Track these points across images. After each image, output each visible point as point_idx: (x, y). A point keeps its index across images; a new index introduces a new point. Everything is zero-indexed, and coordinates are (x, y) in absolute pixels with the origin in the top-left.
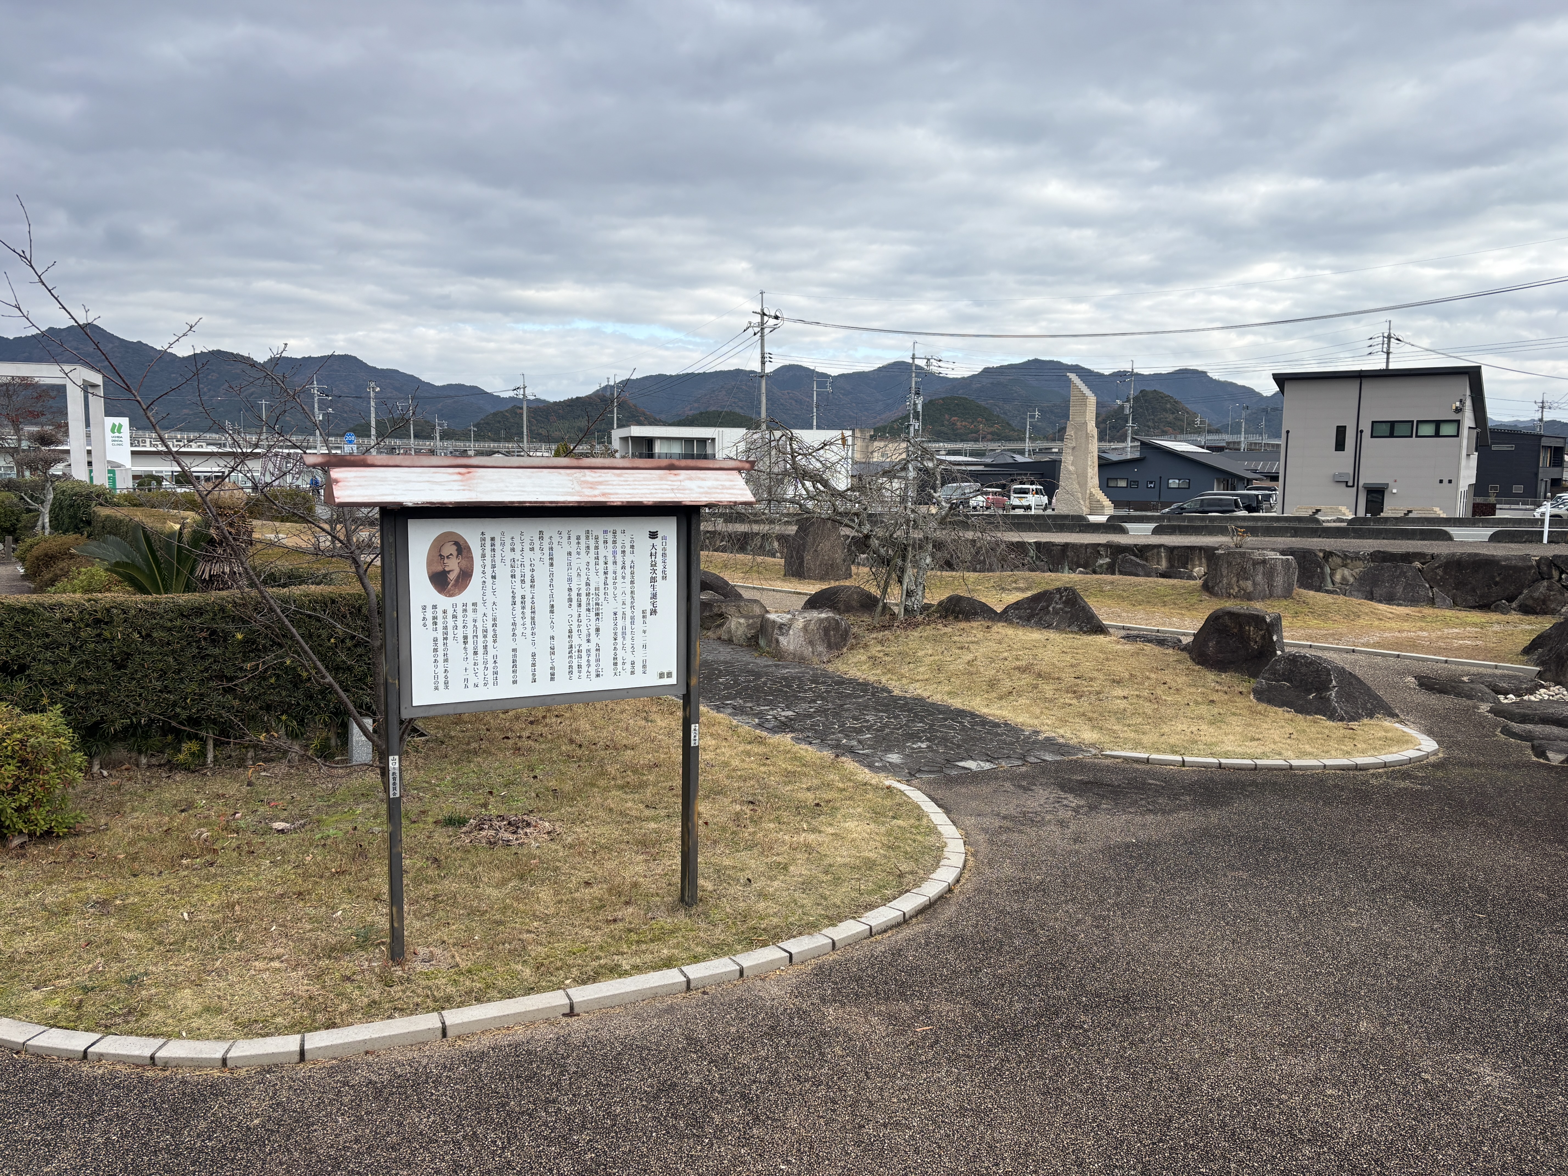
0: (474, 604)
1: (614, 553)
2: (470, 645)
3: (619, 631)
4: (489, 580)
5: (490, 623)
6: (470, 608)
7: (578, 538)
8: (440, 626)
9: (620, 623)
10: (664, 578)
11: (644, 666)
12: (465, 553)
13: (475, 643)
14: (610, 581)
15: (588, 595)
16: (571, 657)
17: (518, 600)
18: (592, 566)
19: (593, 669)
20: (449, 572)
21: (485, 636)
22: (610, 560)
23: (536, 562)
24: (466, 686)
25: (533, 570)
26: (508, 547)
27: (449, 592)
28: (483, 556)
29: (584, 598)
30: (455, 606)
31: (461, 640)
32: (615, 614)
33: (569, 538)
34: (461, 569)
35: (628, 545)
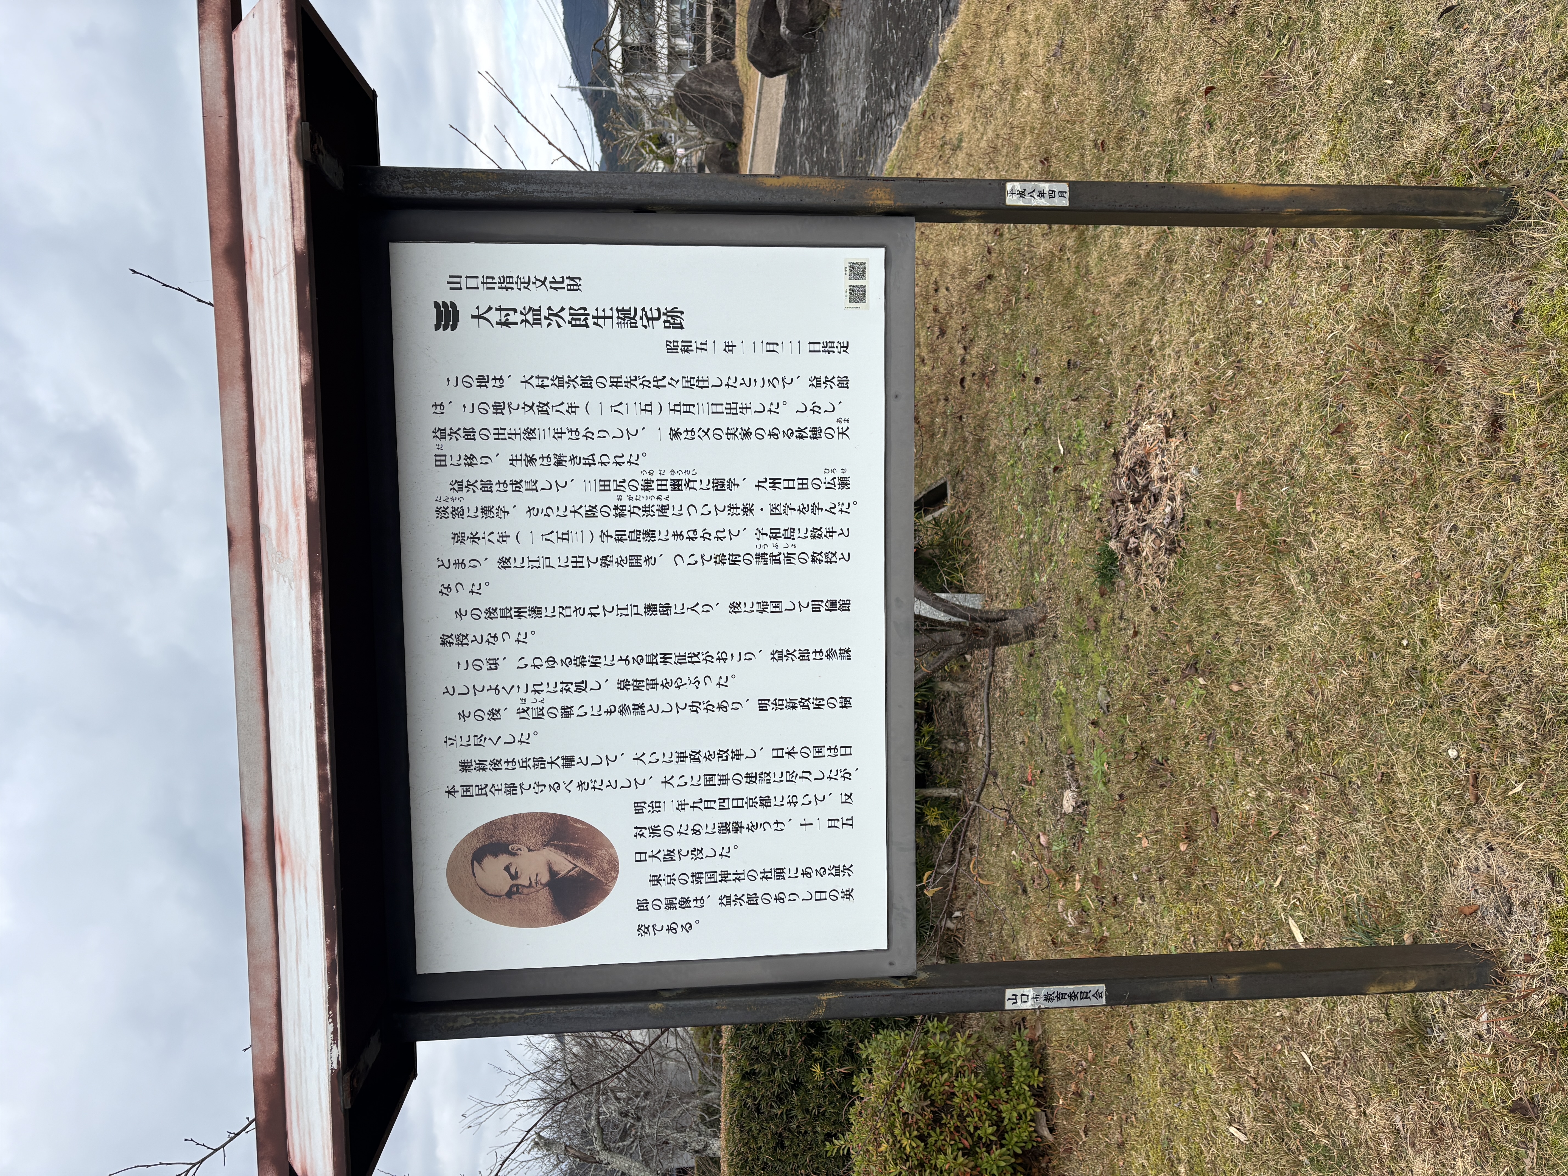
0: (639, 808)
1: (500, 434)
2: (745, 816)
3: (726, 421)
4: (578, 773)
5: (689, 768)
6: (648, 819)
7: (459, 538)
8: (692, 891)
9: (702, 420)
10: (574, 284)
11: (828, 347)
12: (502, 836)
13: (738, 803)
14: (583, 448)
15: (620, 512)
16: (789, 558)
17: (631, 697)
18: (539, 500)
19: (825, 498)
20: (552, 873)
21: (724, 780)
22: (520, 446)
23: (529, 652)
24: (849, 823)
25: (552, 660)
26: (487, 728)
27: (604, 872)
28: (511, 789)
29: (630, 523)
30: (641, 857)
31: (730, 839)
32: (676, 434)
33: (460, 564)
34: (547, 844)
35: (477, 395)
